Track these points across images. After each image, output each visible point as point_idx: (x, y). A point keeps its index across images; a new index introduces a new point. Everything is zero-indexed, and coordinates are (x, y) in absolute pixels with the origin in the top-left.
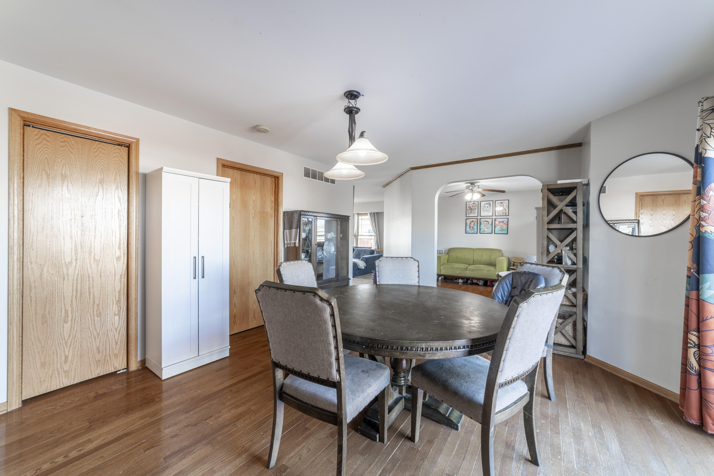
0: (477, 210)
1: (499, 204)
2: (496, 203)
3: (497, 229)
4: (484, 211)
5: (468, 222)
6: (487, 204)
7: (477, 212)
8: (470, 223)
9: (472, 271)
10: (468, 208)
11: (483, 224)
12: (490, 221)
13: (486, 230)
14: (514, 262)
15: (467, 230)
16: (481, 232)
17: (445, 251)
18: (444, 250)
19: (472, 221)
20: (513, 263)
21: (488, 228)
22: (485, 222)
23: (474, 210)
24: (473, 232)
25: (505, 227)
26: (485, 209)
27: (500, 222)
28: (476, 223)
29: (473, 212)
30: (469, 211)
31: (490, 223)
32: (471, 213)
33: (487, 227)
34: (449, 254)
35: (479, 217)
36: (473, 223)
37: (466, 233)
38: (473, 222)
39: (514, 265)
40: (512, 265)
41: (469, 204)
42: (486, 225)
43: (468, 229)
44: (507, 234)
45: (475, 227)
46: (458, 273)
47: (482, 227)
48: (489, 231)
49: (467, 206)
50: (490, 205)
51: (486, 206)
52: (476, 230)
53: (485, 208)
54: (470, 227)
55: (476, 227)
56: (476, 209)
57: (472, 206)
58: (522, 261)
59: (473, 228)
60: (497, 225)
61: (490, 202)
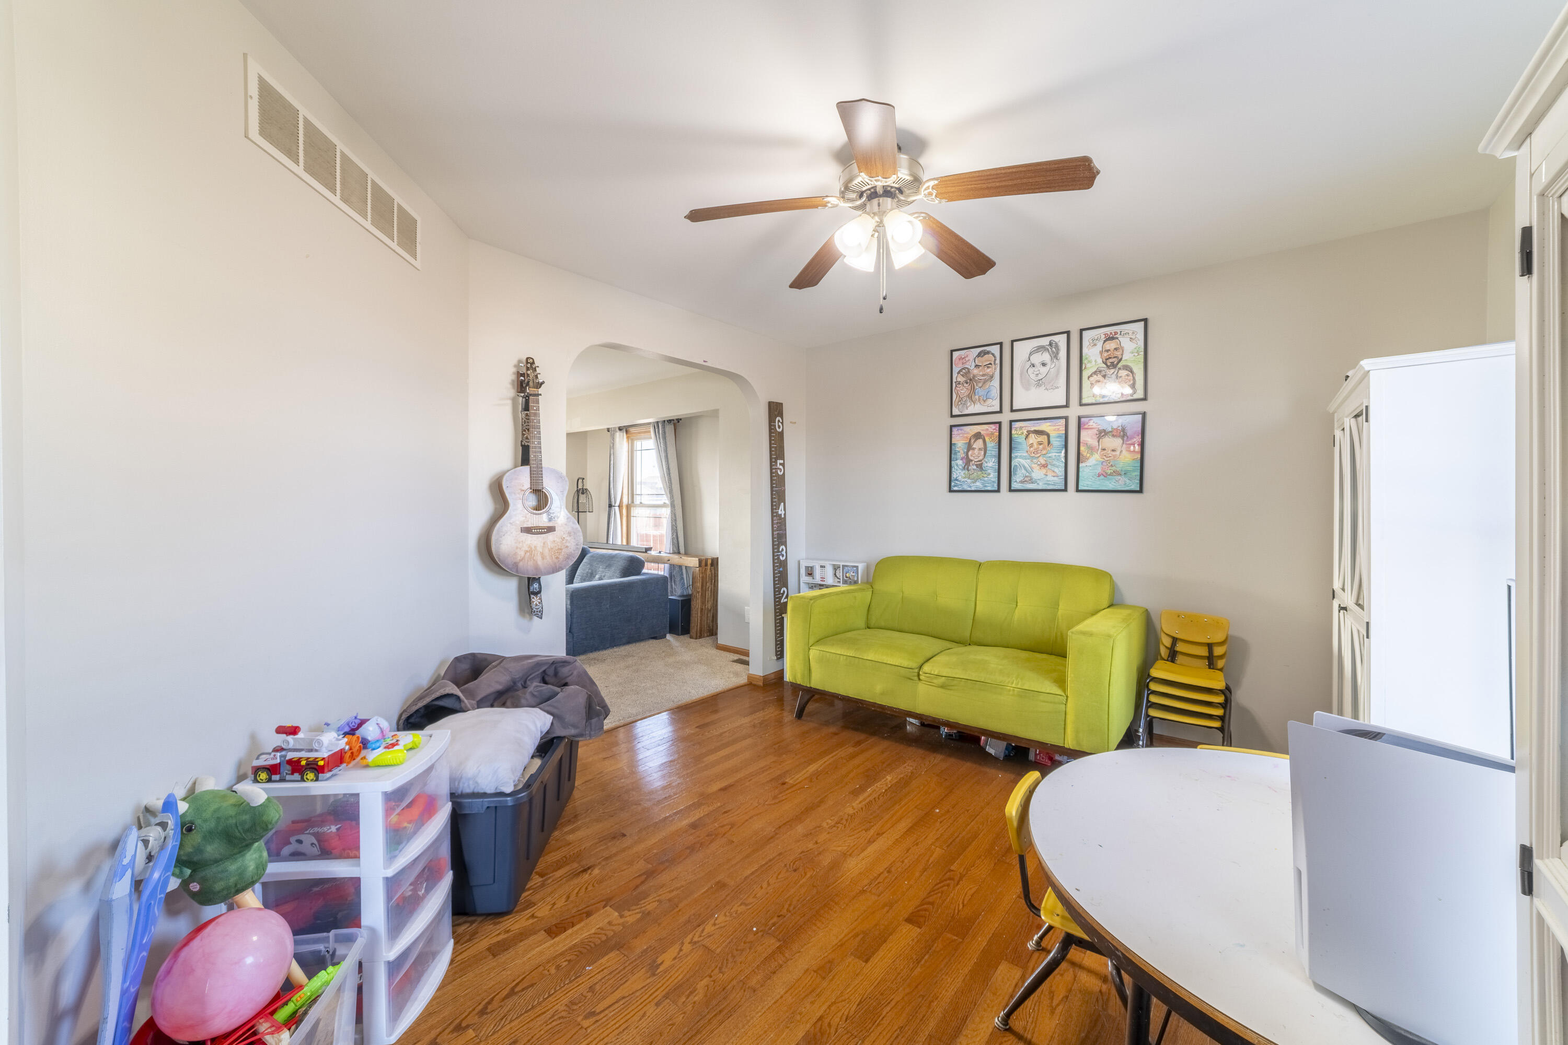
0: (996, 383)
1: (1100, 344)
2: (1085, 343)
3: (1092, 464)
4: (1027, 388)
5: (960, 443)
6: (1040, 349)
7: (995, 392)
8: (969, 447)
9: (943, 686)
10: (961, 379)
11: (1025, 446)
12: (1054, 429)
13: (1038, 474)
14: (1175, 640)
15: (954, 476)
16: (1015, 486)
17: (868, 568)
18: (861, 567)
19: (978, 436)
20: (1167, 642)
21: (1044, 466)
22: (1033, 439)
23: (985, 382)
24: (979, 485)
25: (1127, 457)
26: (1033, 376)
27: (1102, 434)
28: (992, 445)
29: (981, 392)
30: (963, 391)
31: (1057, 442)
32: (970, 397)
33: (1042, 461)
34: (876, 587)
35: (1005, 417)
36: (979, 444)
37: (951, 491)
38: (980, 442)
39: (1173, 655)
40: (1164, 652)
41: (961, 358)
42: (1036, 452)
43: (958, 473)
44: (1141, 491)
45: (991, 463)
46: (879, 688)
47: (1020, 459)
48: (1050, 478)
49: (956, 370)
50: (1055, 356)
51: (1037, 358)
52: (993, 476)
53: (1031, 370)
54: (968, 461)
55: (995, 460)
56: (992, 377)
57: (977, 366)
58: (1219, 637)
59: (980, 466)
60: (1092, 449)
61: (1056, 338)
